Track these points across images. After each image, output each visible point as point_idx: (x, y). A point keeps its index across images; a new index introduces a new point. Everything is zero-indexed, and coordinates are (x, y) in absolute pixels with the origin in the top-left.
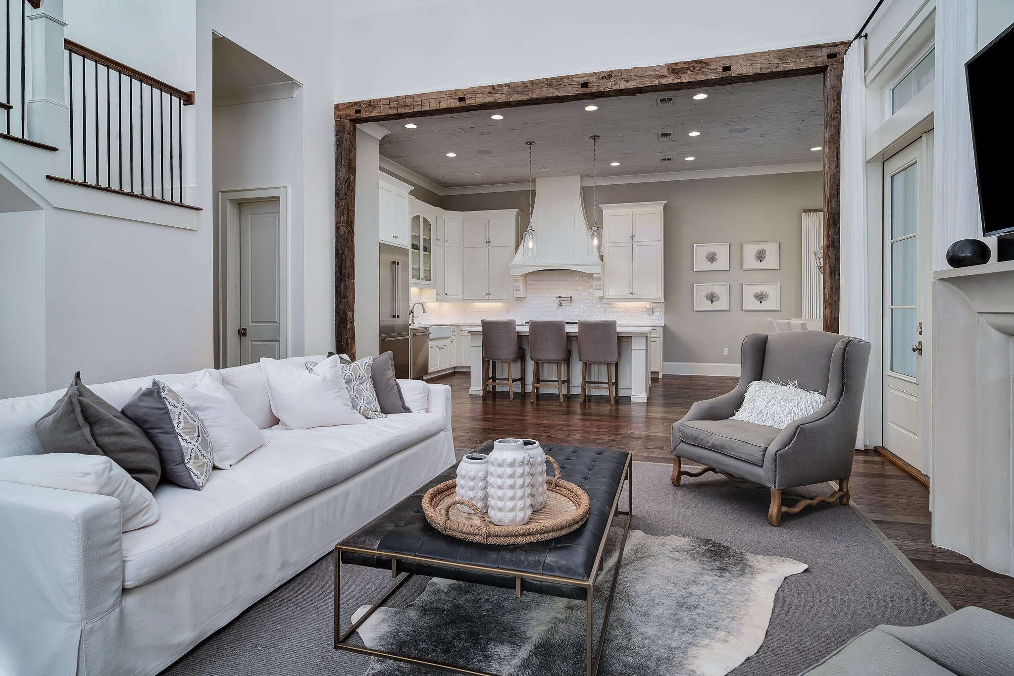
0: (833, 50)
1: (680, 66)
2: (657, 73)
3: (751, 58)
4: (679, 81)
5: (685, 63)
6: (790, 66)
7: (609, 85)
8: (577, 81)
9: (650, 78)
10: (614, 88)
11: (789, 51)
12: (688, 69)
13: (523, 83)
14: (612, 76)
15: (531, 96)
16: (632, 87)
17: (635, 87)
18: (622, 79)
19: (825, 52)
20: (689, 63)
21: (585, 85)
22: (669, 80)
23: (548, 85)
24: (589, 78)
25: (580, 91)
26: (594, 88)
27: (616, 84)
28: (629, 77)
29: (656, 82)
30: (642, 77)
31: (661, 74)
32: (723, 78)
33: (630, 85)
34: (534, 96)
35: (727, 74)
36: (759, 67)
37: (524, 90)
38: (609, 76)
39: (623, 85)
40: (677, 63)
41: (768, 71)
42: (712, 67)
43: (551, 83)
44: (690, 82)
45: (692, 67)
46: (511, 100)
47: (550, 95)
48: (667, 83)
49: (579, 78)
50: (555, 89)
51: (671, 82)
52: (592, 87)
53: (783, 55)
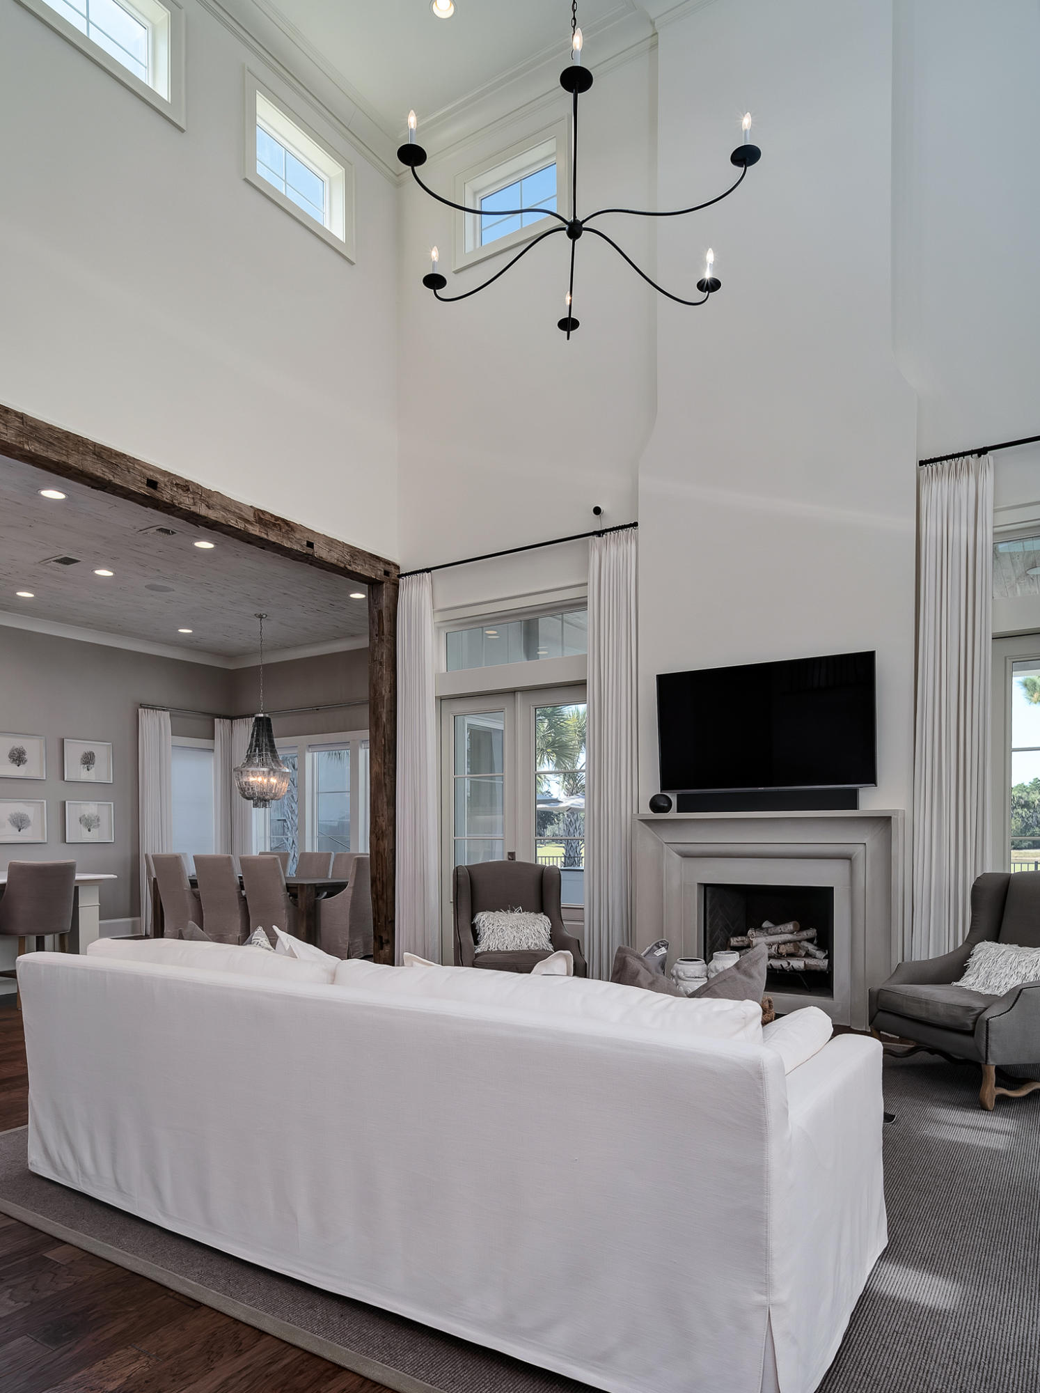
0: (388, 568)
1: (267, 517)
2: (242, 513)
3: (331, 543)
4: (265, 537)
5: (272, 516)
6: (359, 569)
7: (186, 501)
8: (141, 472)
9: (234, 515)
10: (193, 509)
11: (358, 552)
12: (274, 525)
13: (51, 428)
14: (188, 490)
15: (64, 459)
16: (213, 518)
17: (218, 520)
18: (203, 501)
19: (381, 566)
20: (278, 518)
21: (152, 484)
22: (255, 530)
23: (95, 454)
24: (159, 477)
25: (145, 490)
26: (166, 495)
27: (194, 504)
28: (211, 502)
29: (241, 525)
30: (225, 509)
31: (246, 517)
32: (306, 554)
33: (212, 515)
34: (71, 461)
35: (309, 550)
36: (336, 556)
37: (51, 440)
38: (186, 486)
39: (203, 510)
40: (265, 512)
41: (342, 565)
42: (298, 536)
43: (101, 453)
44: (274, 543)
45: (279, 525)
46: (26, 447)
47: (98, 474)
48: (253, 532)
49: (144, 467)
50: (107, 467)
51: (257, 533)
52: (163, 492)
53: (355, 553)
